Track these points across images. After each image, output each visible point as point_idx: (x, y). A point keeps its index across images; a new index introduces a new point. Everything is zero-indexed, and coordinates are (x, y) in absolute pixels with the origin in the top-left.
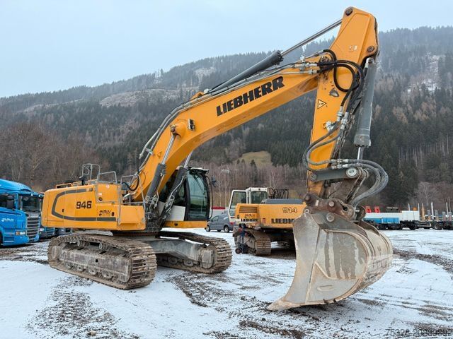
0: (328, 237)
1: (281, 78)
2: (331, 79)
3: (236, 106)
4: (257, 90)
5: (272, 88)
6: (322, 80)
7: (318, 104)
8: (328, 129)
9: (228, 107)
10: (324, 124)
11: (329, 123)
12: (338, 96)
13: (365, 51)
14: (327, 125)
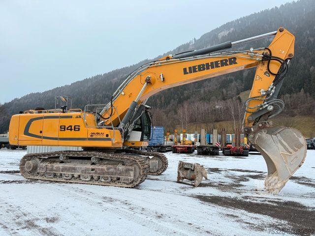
0: (277, 137)
1: (235, 58)
2: (266, 65)
3: (200, 70)
4: (216, 62)
5: (228, 63)
6: (260, 64)
7: (256, 78)
8: (262, 93)
9: (193, 70)
10: (260, 90)
11: (262, 90)
12: (269, 76)
13: (288, 55)
14: (261, 91)
